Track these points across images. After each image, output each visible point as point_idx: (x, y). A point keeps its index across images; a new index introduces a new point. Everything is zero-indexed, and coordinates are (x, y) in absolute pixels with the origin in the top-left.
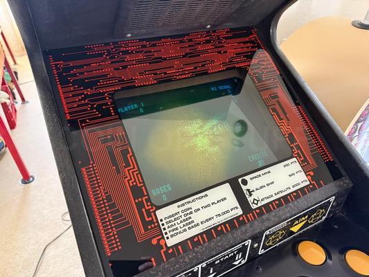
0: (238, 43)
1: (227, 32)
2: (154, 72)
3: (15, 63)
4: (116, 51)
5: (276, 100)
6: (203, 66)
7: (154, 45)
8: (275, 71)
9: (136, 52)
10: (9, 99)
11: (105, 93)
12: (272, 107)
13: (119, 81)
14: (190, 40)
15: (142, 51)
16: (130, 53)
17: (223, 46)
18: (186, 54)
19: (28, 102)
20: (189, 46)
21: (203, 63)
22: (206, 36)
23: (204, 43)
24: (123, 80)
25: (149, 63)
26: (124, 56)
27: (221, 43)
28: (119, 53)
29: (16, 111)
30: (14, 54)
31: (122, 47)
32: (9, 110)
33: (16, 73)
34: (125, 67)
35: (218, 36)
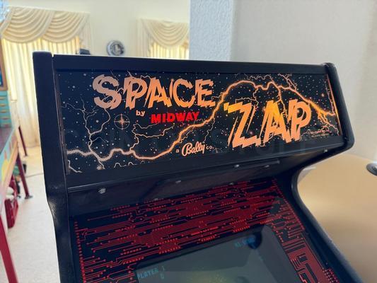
0: (261, 196)
1: (248, 184)
2: (179, 235)
3: (26, 155)
4: (141, 212)
5: (305, 262)
6: (227, 224)
7: (179, 203)
8: (300, 226)
9: (161, 212)
10: (13, 194)
11: (128, 265)
12: (302, 272)
13: (143, 249)
14: (213, 195)
15: (167, 211)
16: (155, 214)
17: (246, 200)
18: (210, 211)
19: (31, 197)
20: (213, 202)
21: (227, 221)
22: (228, 190)
23: (227, 198)
24: (147, 248)
25: (174, 224)
26: (149, 218)
27: (244, 196)
28: (143, 215)
29: (17, 206)
30: (26, 145)
31: (147, 207)
32: (11, 207)
33: (25, 166)
34: (149, 232)
35: (239, 189)
